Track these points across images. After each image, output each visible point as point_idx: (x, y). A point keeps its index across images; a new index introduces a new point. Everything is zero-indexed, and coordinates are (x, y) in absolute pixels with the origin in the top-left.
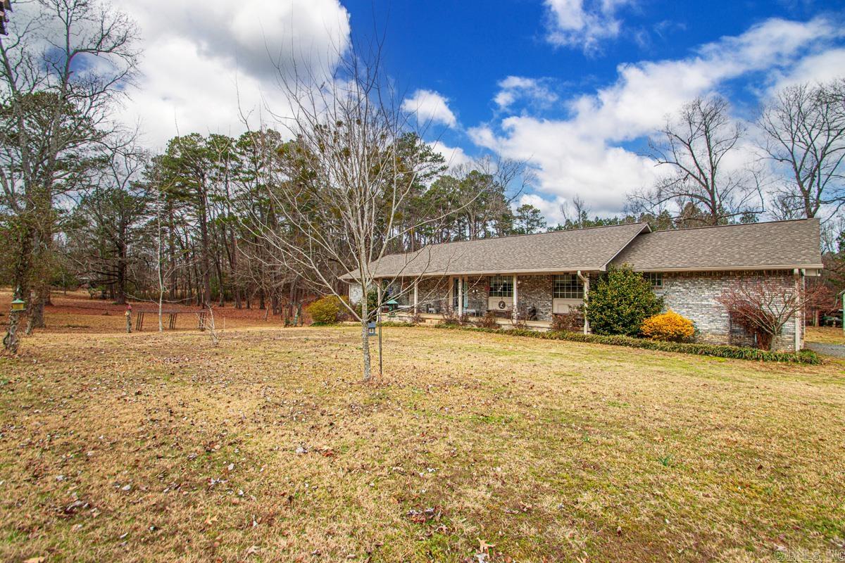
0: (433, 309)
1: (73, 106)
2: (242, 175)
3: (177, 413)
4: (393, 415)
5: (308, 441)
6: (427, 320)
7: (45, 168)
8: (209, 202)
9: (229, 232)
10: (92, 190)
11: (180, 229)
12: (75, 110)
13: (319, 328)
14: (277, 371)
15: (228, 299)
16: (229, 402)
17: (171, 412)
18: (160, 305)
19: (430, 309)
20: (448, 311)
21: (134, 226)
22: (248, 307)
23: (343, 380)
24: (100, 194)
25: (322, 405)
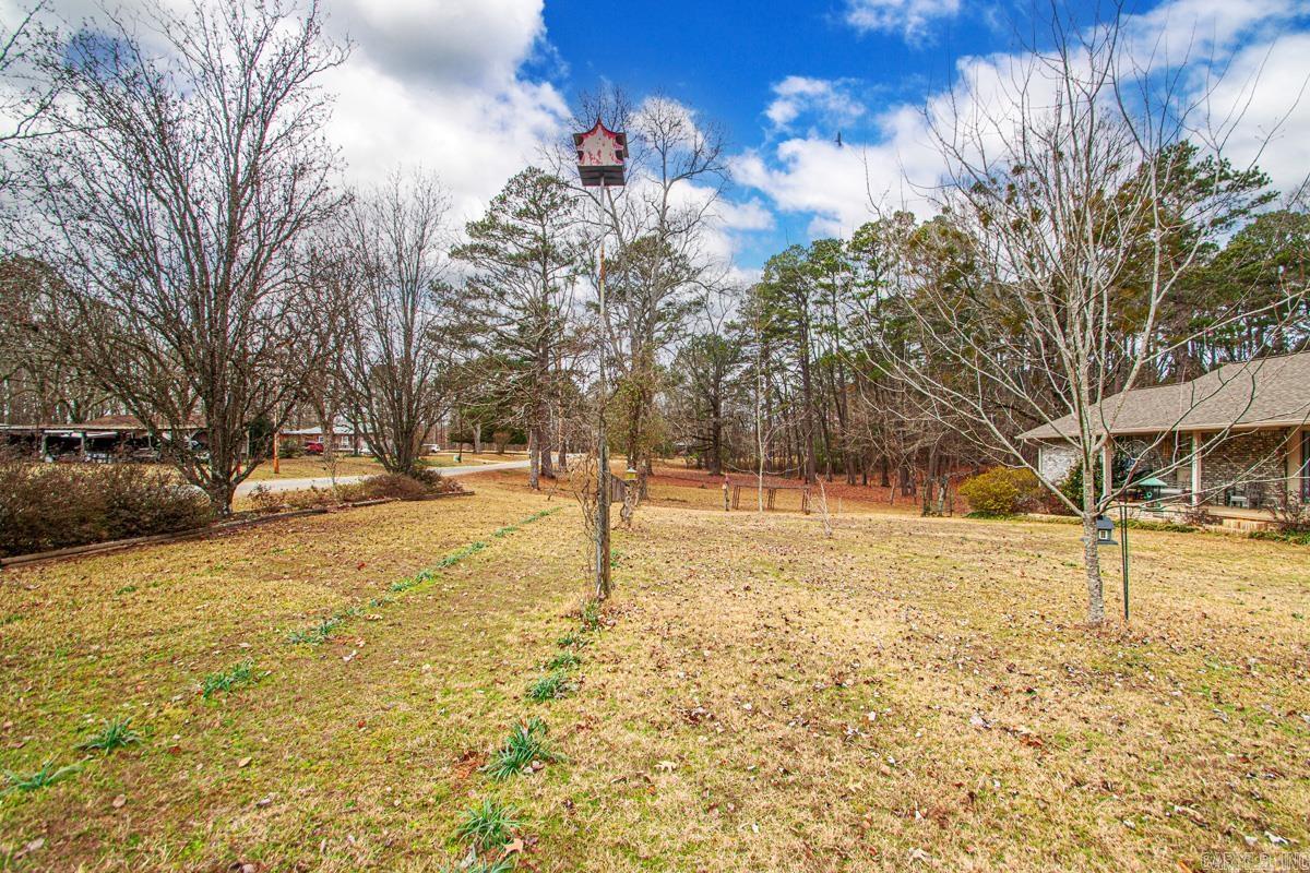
0: (1243, 498)
1: (669, 246)
2: (855, 290)
3: (793, 622)
4: (1162, 703)
5: (990, 710)
6: (1225, 521)
7: (647, 322)
8: (813, 335)
9: (837, 375)
10: (688, 339)
11: (778, 376)
12: (671, 250)
13: (982, 522)
14: (922, 585)
15: (837, 470)
16: (857, 620)
17: (787, 620)
18: (761, 477)
19: (1233, 498)
20: (1285, 502)
21: (729, 377)
22: (865, 483)
23: (1043, 617)
24: (696, 342)
25: (1007, 653)
